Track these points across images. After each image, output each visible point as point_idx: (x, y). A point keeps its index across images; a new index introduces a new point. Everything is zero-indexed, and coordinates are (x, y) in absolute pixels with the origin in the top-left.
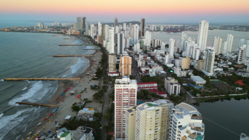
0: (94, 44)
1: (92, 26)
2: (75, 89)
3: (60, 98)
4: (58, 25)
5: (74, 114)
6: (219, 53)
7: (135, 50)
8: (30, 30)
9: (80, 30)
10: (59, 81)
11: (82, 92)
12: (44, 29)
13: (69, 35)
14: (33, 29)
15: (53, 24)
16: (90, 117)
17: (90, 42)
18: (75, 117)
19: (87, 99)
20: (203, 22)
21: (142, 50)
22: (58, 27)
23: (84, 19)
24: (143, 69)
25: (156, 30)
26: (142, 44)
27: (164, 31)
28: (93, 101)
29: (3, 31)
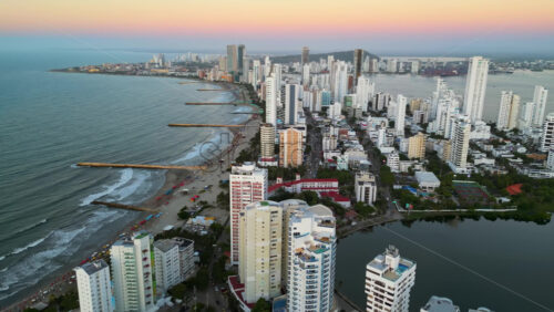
0: (254, 102)
1: (256, 63)
2: (192, 185)
3: (164, 198)
4: (194, 60)
5: (180, 224)
6: (513, 126)
7: (331, 117)
8: (137, 70)
9: (232, 73)
10: (170, 170)
11: (203, 191)
12: (163, 68)
13: (210, 82)
14: (143, 69)
15: (183, 58)
16: (204, 229)
17: (248, 98)
18: (180, 229)
19: (206, 203)
20: (475, 60)
21: (343, 117)
22: (193, 64)
23: (241, 49)
24: (329, 156)
25: (401, 70)
26: (348, 103)
27: (419, 73)
28: (216, 205)
29: (87, 72)
